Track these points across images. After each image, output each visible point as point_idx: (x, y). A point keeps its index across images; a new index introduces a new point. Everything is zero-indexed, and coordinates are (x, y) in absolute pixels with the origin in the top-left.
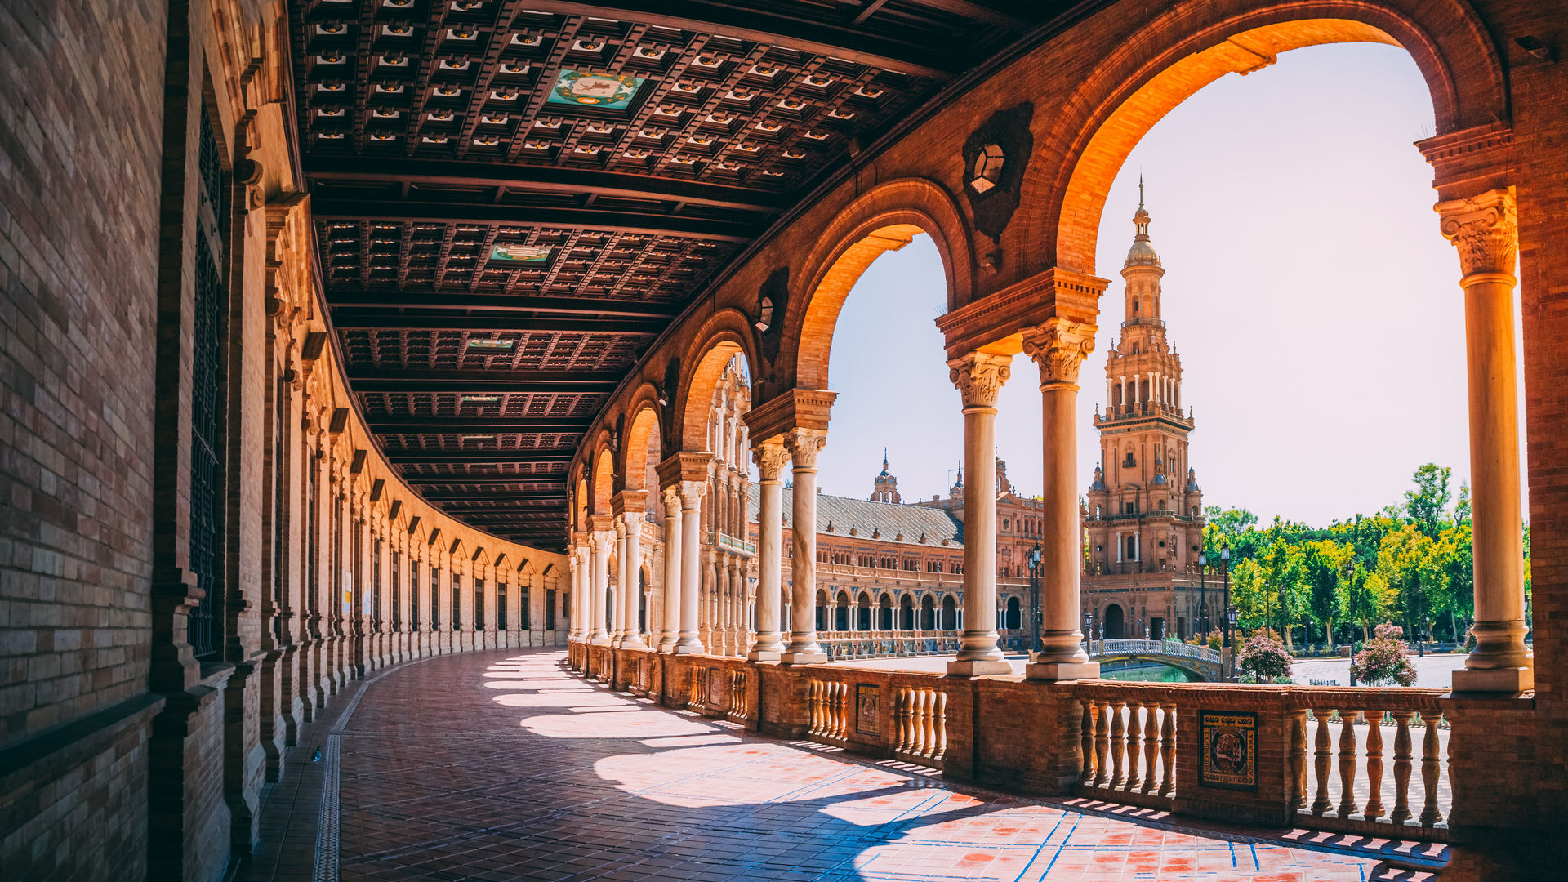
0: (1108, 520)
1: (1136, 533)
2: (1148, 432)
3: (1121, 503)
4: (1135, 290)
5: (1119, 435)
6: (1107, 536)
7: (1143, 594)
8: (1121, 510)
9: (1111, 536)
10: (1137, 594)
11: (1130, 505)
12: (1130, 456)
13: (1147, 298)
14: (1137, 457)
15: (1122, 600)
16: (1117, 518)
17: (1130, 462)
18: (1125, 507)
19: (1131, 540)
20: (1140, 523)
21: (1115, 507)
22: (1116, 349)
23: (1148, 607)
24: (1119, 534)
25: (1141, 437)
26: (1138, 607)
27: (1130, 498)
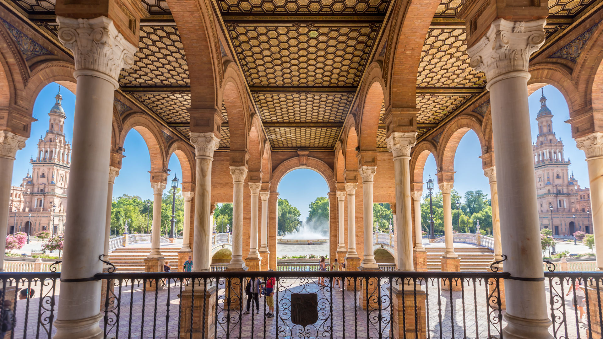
0: (32, 194)
1: (43, 199)
2: (51, 167)
3: (38, 189)
4: (52, 121)
5: (40, 167)
6: (32, 199)
7: (40, 218)
8: (38, 191)
9: (33, 199)
10: (38, 218)
11: (41, 190)
12: (43, 174)
13: (57, 124)
14: (46, 175)
15: (32, 220)
16: (35, 193)
17: (43, 176)
18: (40, 190)
19: (41, 201)
20: (44, 196)
21: (36, 190)
22: (43, 139)
23: (41, 222)
24: (36, 199)
25: (48, 168)
26: (38, 222)
27: (42, 187)
